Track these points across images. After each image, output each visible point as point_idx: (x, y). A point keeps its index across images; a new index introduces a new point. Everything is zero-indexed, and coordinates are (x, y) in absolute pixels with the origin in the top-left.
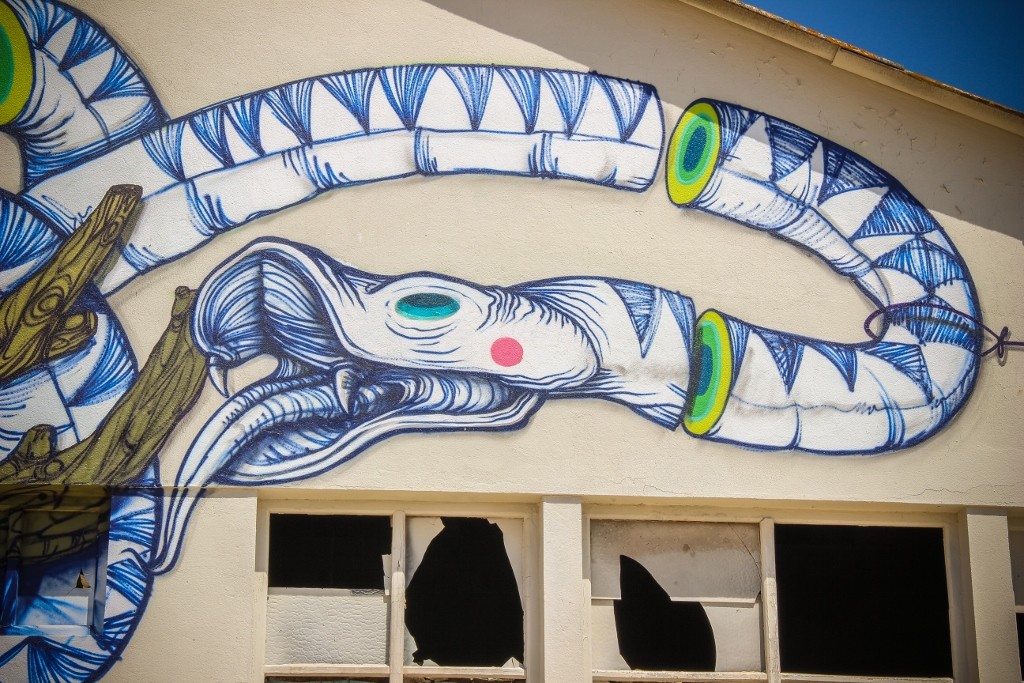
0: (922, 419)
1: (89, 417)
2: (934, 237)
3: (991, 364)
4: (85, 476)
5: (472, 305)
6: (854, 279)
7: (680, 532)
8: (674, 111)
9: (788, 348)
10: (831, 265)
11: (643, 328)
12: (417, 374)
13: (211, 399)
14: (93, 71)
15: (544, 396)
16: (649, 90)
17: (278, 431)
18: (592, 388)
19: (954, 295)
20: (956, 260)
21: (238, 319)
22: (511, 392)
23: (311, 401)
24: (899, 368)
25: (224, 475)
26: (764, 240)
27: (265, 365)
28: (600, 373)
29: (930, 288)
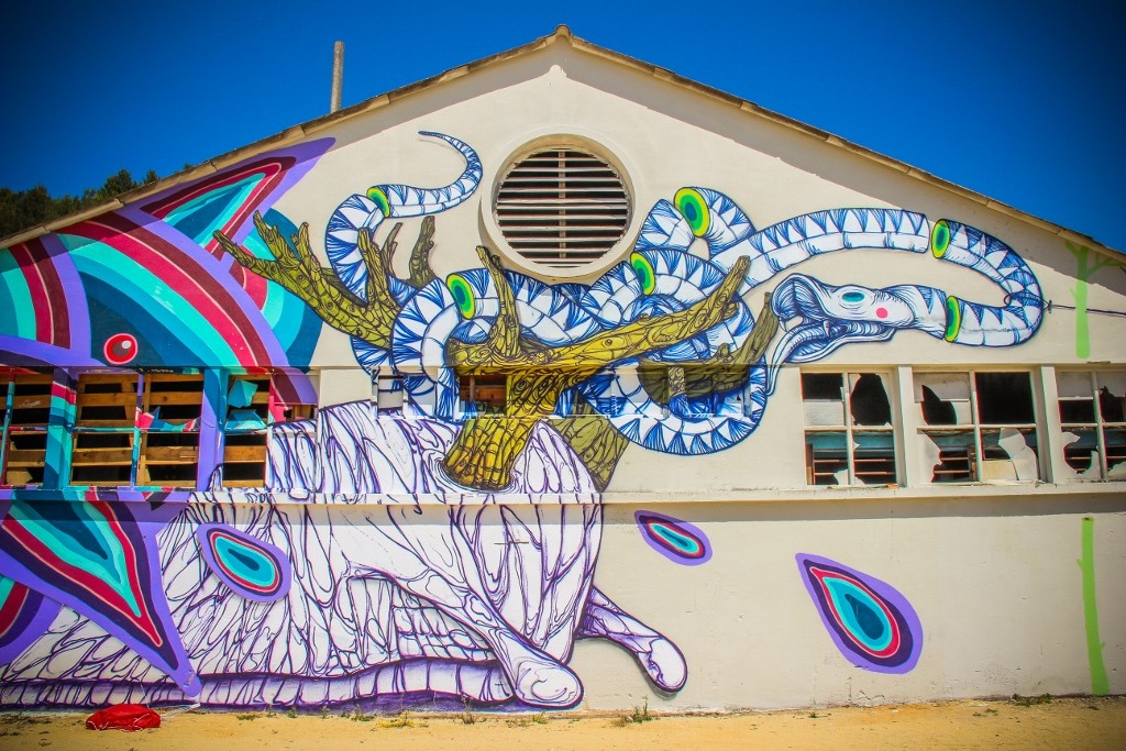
0: (1025, 333)
1: (740, 340)
2: (1024, 268)
3: (1047, 312)
4: (741, 361)
5: (869, 296)
6: (999, 283)
7: (942, 376)
8: (932, 224)
9: (979, 309)
10: (991, 279)
11: (929, 303)
12: (851, 322)
13: (781, 333)
14: (730, 215)
15: (897, 329)
16: (923, 216)
17: (804, 344)
18: (912, 325)
19: (1032, 288)
20: (1032, 276)
21: (787, 303)
22: (885, 328)
23: (816, 332)
24: (1017, 315)
25: (788, 360)
26: (967, 270)
27: (798, 320)
28: (915, 320)
29: (1025, 286)
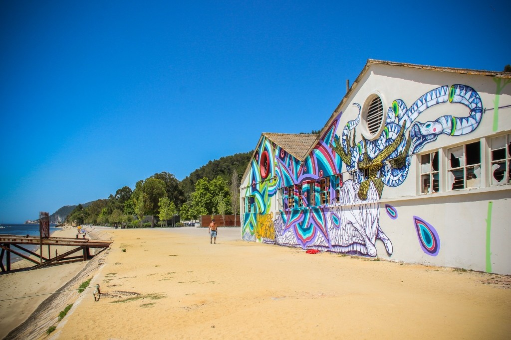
0: (475, 126)
1: (404, 148)
2: (477, 96)
3: (483, 114)
4: (404, 156)
5: (432, 124)
6: (468, 106)
8: (450, 88)
9: (461, 119)
10: (466, 105)
11: (447, 121)
12: (427, 135)
13: (412, 144)
15: (438, 135)
16: (447, 86)
17: (416, 147)
18: (442, 133)
19: (479, 105)
20: (480, 99)
21: (413, 133)
22: (435, 135)
23: (419, 142)
24: (473, 118)
25: (413, 153)
26: (459, 104)
27: (416, 138)
28: (443, 130)
29: (476, 104)
